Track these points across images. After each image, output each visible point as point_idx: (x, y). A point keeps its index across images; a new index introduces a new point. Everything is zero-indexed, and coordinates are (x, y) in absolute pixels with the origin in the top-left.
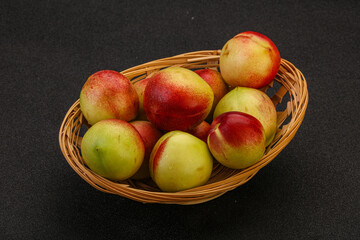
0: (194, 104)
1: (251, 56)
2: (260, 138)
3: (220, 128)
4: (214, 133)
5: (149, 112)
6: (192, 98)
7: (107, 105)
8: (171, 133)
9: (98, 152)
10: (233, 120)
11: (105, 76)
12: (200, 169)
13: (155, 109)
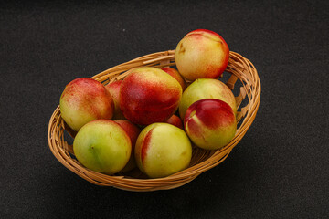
0: (168, 98)
1: (206, 50)
2: (232, 119)
3: (197, 114)
4: (192, 120)
5: (128, 110)
6: (167, 92)
7: (89, 108)
8: (153, 125)
9: (93, 149)
10: (207, 106)
11: (82, 83)
12: (184, 154)
13: (133, 106)
